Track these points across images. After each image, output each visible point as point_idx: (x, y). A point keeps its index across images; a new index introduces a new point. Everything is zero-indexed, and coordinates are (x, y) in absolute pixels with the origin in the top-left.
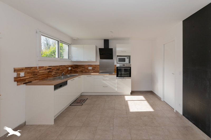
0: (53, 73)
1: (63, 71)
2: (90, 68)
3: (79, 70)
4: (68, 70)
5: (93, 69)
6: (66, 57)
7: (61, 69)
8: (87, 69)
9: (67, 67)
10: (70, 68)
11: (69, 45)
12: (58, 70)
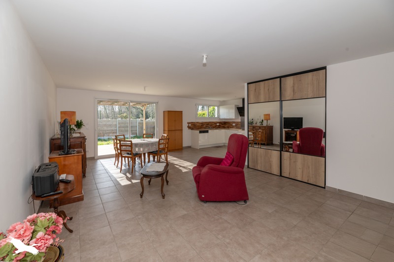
0: (204, 126)
1: (211, 125)
2: (234, 124)
3: (226, 126)
4: (216, 126)
5: (236, 126)
6: (216, 116)
7: (210, 124)
8: (232, 126)
9: (216, 123)
10: (218, 124)
11: (218, 107)
12: (208, 124)
